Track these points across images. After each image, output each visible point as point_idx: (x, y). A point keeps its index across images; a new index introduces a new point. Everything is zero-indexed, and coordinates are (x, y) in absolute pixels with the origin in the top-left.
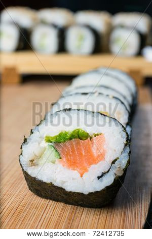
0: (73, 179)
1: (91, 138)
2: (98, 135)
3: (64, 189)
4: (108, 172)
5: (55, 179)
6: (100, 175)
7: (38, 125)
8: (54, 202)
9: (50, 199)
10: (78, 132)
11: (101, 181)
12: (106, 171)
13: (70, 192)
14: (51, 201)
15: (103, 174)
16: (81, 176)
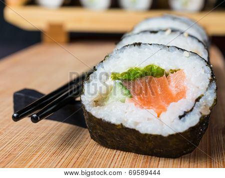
0: (149, 119)
1: (167, 75)
2: (176, 71)
3: (138, 132)
4: (191, 110)
5: (126, 120)
6: (182, 114)
7: (102, 62)
8: (122, 152)
9: (118, 149)
10: (152, 68)
11: (184, 121)
12: (189, 109)
13: (146, 135)
14: (119, 152)
15: (186, 114)
16: (158, 116)
